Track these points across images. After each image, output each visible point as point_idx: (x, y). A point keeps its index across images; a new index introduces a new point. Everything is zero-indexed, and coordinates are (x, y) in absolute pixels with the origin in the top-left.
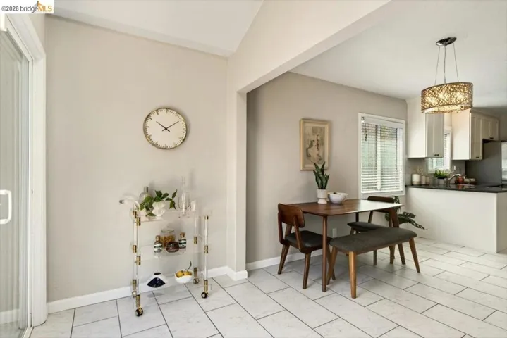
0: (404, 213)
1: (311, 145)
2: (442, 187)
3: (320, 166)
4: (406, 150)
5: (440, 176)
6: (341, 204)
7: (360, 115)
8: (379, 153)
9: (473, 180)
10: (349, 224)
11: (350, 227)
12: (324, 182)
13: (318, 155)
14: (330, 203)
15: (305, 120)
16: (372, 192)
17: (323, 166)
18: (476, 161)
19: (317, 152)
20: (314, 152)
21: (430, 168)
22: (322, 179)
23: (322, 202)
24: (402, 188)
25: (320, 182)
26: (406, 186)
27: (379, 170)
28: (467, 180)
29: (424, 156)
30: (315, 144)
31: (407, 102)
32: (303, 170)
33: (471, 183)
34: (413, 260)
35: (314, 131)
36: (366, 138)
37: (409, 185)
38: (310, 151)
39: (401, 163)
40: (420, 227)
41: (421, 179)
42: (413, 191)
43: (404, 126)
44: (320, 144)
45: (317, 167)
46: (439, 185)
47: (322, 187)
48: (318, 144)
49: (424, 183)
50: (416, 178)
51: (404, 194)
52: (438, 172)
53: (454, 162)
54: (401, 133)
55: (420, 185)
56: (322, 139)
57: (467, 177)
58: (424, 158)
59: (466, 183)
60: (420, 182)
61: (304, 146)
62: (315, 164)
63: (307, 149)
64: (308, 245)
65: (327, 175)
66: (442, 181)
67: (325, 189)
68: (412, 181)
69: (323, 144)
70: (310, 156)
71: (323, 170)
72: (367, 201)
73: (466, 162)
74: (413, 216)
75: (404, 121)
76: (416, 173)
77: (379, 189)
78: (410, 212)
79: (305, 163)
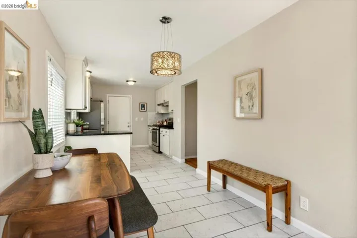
7: (47, 52)
13: (18, 96)
21: (72, 118)
26: (65, 135)
31: (66, 56)
32: (3, 123)
50: (72, 128)
51: (65, 143)
70: (10, 97)
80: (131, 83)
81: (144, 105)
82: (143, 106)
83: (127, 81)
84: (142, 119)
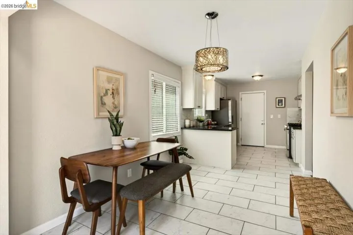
0: (181, 148)
1: (106, 94)
2: (201, 128)
3: (115, 114)
4: (182, 103)
5: (199, 120)
6: (134, 149)
7: (151, 72)
8: (164, 104)
9: (216, 122)
10: (142, 164)
11: (142, 167)
12: (118, 129)
13: (113, 103)
14: (124, 148)
15: (98, 69)
16: (160, 135)
17: (117, 115)
18: (217, 111)
19: (112, 100)
20: (108, 100)
21: (195, 116)
22: (116, 126)
23: (116, 148)
24: (179, 130)
25: (114, 129)
26: (182, 128)
27: (164, 117)
28: (213, 123)
29: (192, 108)
30: (110, 92)
31: (182, 68)
32: (96, 118)
33: (215, 124)
34: (188, 185)
35: (109, 80)
36: (155, 91)
37: (184, 127)
38: (106, 99)
39: (178, 112)
40: (190, 157)
41: (190, 122)
42: (186, 131)
43: (180, 85)
44: (115, 93)
45: (111, 115)
46: (199, 126)
47: (117, 134)
48: (113, 93)
49: (192, 126)
50: (187, 123)
51: (180, 134)
52: (199, 118)
53: (207, 112)
54: (178, 90)
55: (190, 128)
56: (117, 89)
57: (213, 121)
58: (192, 109)
59: (213, 125)
60: (190, 125)
61: (98, 94)
62: (109, 112)
63: (102, 97)
64: (95, 201)
65: (122, 122)
66: (201, 124)
67: (119, 135)
68: (185, 125)
69: (118, 94)
70: (105, 104)
71: (117, 118)
72: (156, 143)
73: (212, 112)
74: (186, 149)
75: (180, 82)
76: (188, 119)
77: (164, 131)
78: (185, 147)
79: (99, 111)
80: (257, 78)
81: (282, 100)
82: (280, 101)
83: (253, 77)
84: (279, 116)
